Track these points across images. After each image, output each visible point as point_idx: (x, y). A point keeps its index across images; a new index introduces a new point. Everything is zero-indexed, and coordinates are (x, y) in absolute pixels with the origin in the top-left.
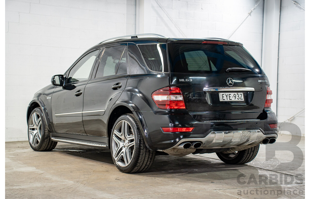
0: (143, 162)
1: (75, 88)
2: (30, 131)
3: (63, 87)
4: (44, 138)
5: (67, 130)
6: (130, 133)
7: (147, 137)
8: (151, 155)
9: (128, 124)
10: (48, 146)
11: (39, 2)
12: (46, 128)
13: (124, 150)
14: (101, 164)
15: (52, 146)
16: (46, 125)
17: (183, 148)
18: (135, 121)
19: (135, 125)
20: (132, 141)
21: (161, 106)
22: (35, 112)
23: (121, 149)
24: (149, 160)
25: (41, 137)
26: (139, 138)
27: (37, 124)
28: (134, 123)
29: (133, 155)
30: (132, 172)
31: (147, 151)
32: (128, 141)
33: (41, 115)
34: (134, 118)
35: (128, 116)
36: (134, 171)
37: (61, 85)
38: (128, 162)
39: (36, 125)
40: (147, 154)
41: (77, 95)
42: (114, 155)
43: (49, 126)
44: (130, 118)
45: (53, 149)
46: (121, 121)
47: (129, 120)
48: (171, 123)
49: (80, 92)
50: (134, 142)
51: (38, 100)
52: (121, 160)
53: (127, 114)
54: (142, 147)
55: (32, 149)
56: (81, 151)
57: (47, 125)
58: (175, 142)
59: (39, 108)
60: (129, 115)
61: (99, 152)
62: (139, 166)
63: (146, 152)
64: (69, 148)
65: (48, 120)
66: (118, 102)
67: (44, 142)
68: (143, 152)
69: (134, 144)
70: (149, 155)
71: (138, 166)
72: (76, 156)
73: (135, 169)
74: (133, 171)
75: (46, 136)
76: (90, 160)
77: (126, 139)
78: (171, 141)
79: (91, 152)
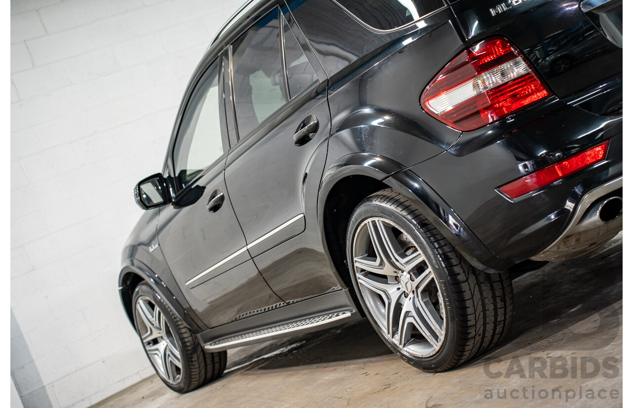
0: (485, 318)
1: (203, 191)
2: (150, 350)
3: (174, 204)
4: (187, 355)
5: (236, 308)
6: (403, 248)
7: (464, 234)
8: (497, 286)
9: (387, 226)
10: (206, 369)
11: (46, 30)
12: (181, 326)
13: (407, 305)
14: (360, 368)
15: (217, 366)
16: (178, 319)
17: (601, 223)
18: (403, 205)
19: (409, 217)
20: (420, 269)
21: (465, 122)
22: (140, 298)
23: (399, 307)
24: (500, 304)
25: (178, 353)
26: (439, 250)
27: (158, 325)
28: (404, 213)
29: (443, 311)
30: (462, 361)
31: (482, 279)
32: (409, 273)
33: (155, 298)
34: (397, 198)
35: (376, 202)
36: (468, 355)
37: (167, 200)
38: (436, 337)
39: (156, 328)
40: (486, 288)
41: (215, 208)
42: (386, 331)
43: (185, 320)
44: (384, 204)
45: (225, 369)
46: (362, 224)
47: (384, 212)
48: (522, 160)
49: (219, 196)
50: (430, 269)
51: (133, 264)
52: (412, 337)
53: (371, 197)
54: (459, 274)
55: (172, 391)
56: (294, 345)
57: (180, 317)
58: (565, 217)
59: (143, 284)
60: (378, 196)
61: (339, 331)
62: (475, 335)
63: (479, 284)
64: (262, 349)
65: (177, 304)
66: (328, 173)
67: (192, 365)
68: (470, 289)
69: (433, 275)
70: (493, 289)
71: (474, 337)
72: (286, 369)
73: (467, 348)
74: (464, 357)
75: (190, 348)
76: (325, 365)
77: (400, 269)
78: (550, 219)
79: (320, 338)
